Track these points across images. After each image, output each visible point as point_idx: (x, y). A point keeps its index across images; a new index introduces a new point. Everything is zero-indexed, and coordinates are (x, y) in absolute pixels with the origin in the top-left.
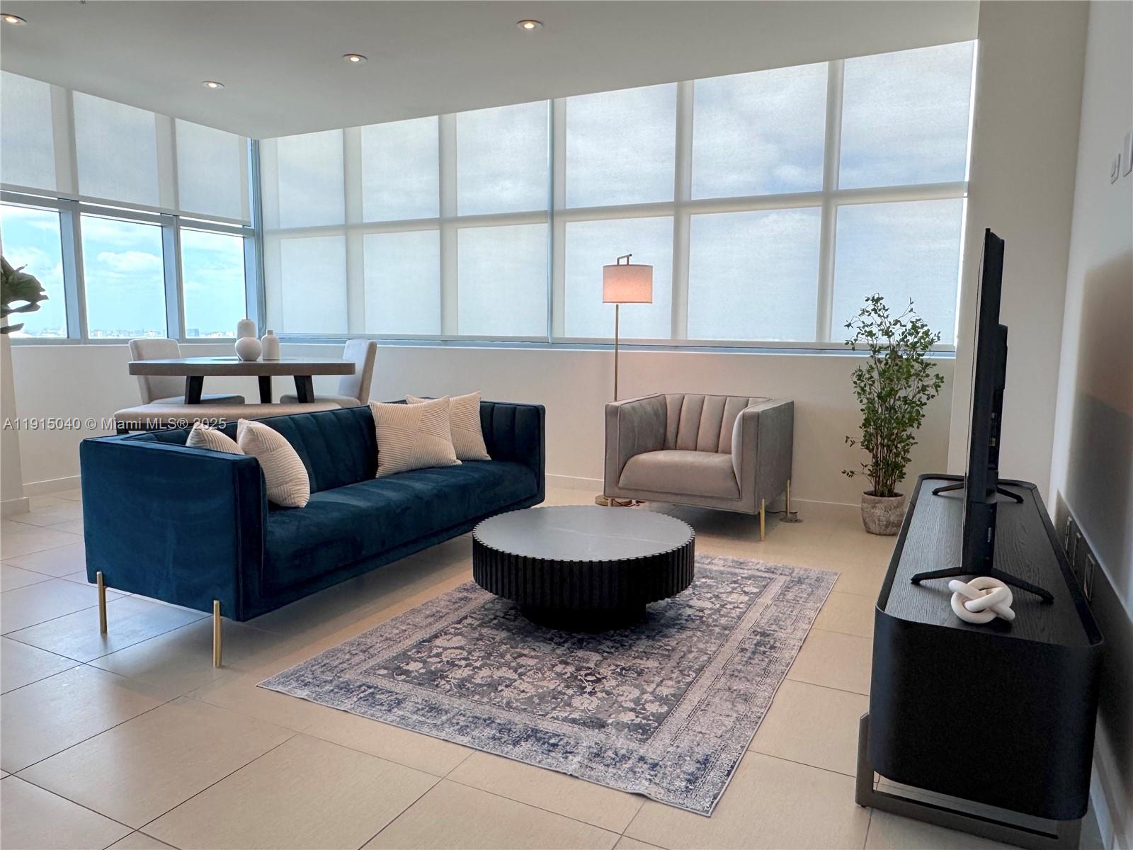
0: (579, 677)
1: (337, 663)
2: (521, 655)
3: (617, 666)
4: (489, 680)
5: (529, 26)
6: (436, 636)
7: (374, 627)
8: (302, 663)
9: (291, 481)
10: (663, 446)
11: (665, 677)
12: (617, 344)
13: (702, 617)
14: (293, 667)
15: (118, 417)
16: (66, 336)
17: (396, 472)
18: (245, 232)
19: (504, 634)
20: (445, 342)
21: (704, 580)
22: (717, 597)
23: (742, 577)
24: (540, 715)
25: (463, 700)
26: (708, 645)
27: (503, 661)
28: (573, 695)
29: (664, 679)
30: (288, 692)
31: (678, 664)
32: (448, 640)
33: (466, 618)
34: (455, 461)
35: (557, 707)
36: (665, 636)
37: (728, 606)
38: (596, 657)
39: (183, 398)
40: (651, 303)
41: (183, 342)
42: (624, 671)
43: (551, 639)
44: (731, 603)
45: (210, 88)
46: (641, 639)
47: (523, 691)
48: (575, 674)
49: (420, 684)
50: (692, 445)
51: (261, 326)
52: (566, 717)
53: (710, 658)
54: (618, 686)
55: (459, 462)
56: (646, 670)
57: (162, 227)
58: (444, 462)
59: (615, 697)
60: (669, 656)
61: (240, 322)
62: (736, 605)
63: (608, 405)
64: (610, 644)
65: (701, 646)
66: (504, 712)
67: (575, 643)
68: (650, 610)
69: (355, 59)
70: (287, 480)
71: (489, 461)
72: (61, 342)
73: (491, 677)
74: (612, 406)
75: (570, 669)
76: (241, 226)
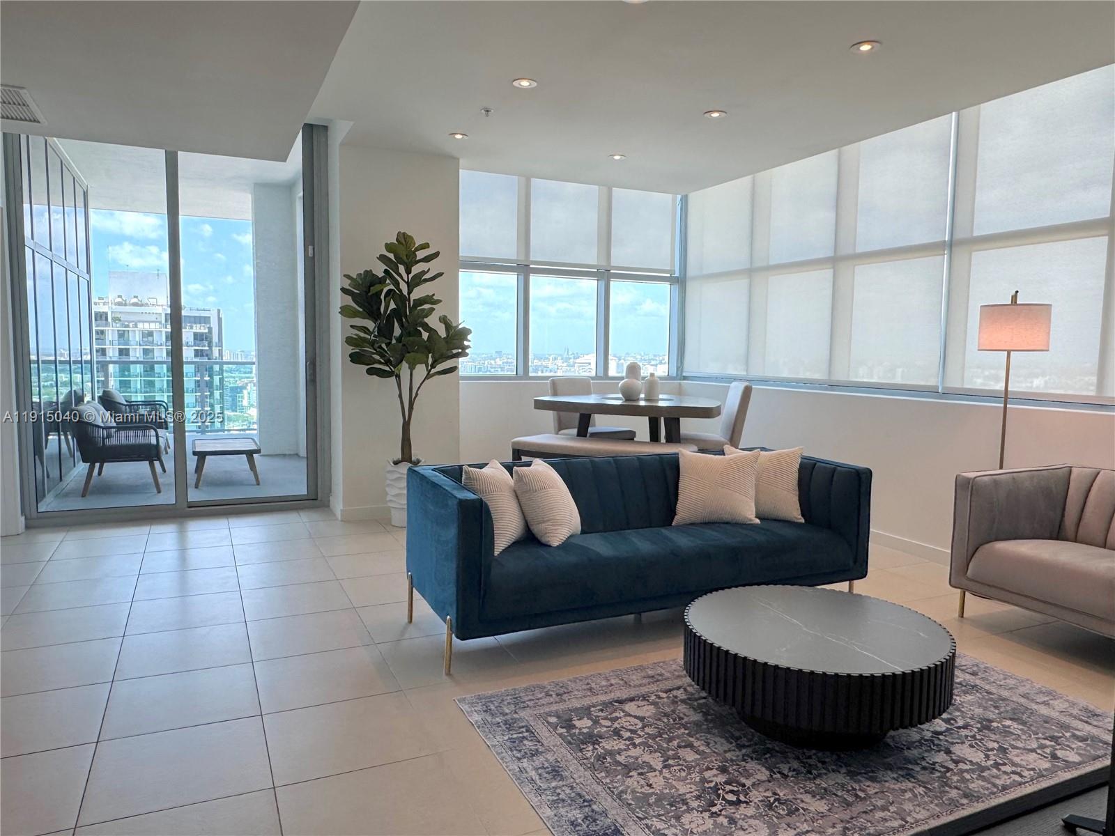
0: (721, 791)
1: (526, 698)
2: (690, 746)
3: (775, 794)
4: (631, 760)
5: (865, 48)
6: (632, 700)
7: (588, 674)
8: (503, 690)
9: (548, 521)
10: (1057, 533)
11: (815, 829)
12: (1006, 396)
13: (948, 770)
14: (490, 692)
15: (514, 443)
16: (515, 373)
17: (690, 522)
18: (672, 280)
19: (697, 717)
20: (832, 386)
21: (1008, 723)
22: (1003, 750)
23: (1074, 736)
24: (637, 817)
25: (588, 773)
26: (918, 809)
27: (665, 745)
28: (693, 809)
29: (813, 831)
30: (468, 713)
31: (852, 818)
32: (639, 707)
33: (678, 688)
34: (751, 520)
35: (663, 815)
36: (873, 779)
37: (1008, 769)
38: (763, 774)
39: (575, 431)
40: (1048, 350)
41: (606, 379)
42: (776, 803)
43: (737, 739)
44: (1014, 764)
45: (616, 160)
46: (840, 772)
47: (650, 786)
48: (720, 787)
49: (570, 743)
50: (1100, 539)
51: (679, 365)
52: (659, 830)
53: (903, 826)
54: (751, 817)
55: (758, 521)
56: (801, 811)
57: (598, 280)
58: (739, 519)
59: (734, 829)
60: (849, 804)
61: (629, 365)
62: (1019, 770)
63: (959, 475)
64: (796, 764)
65: (908, 806)
66: (609, 799)
67: (757, 752)
68: (889, 741)
69: (715, 115)
70: (545, 519)
71: (801, 523)
72: (509, 378)
73: (637, 758)
74: (963, 476)
75: (721, 779)
76: (669, 275)
